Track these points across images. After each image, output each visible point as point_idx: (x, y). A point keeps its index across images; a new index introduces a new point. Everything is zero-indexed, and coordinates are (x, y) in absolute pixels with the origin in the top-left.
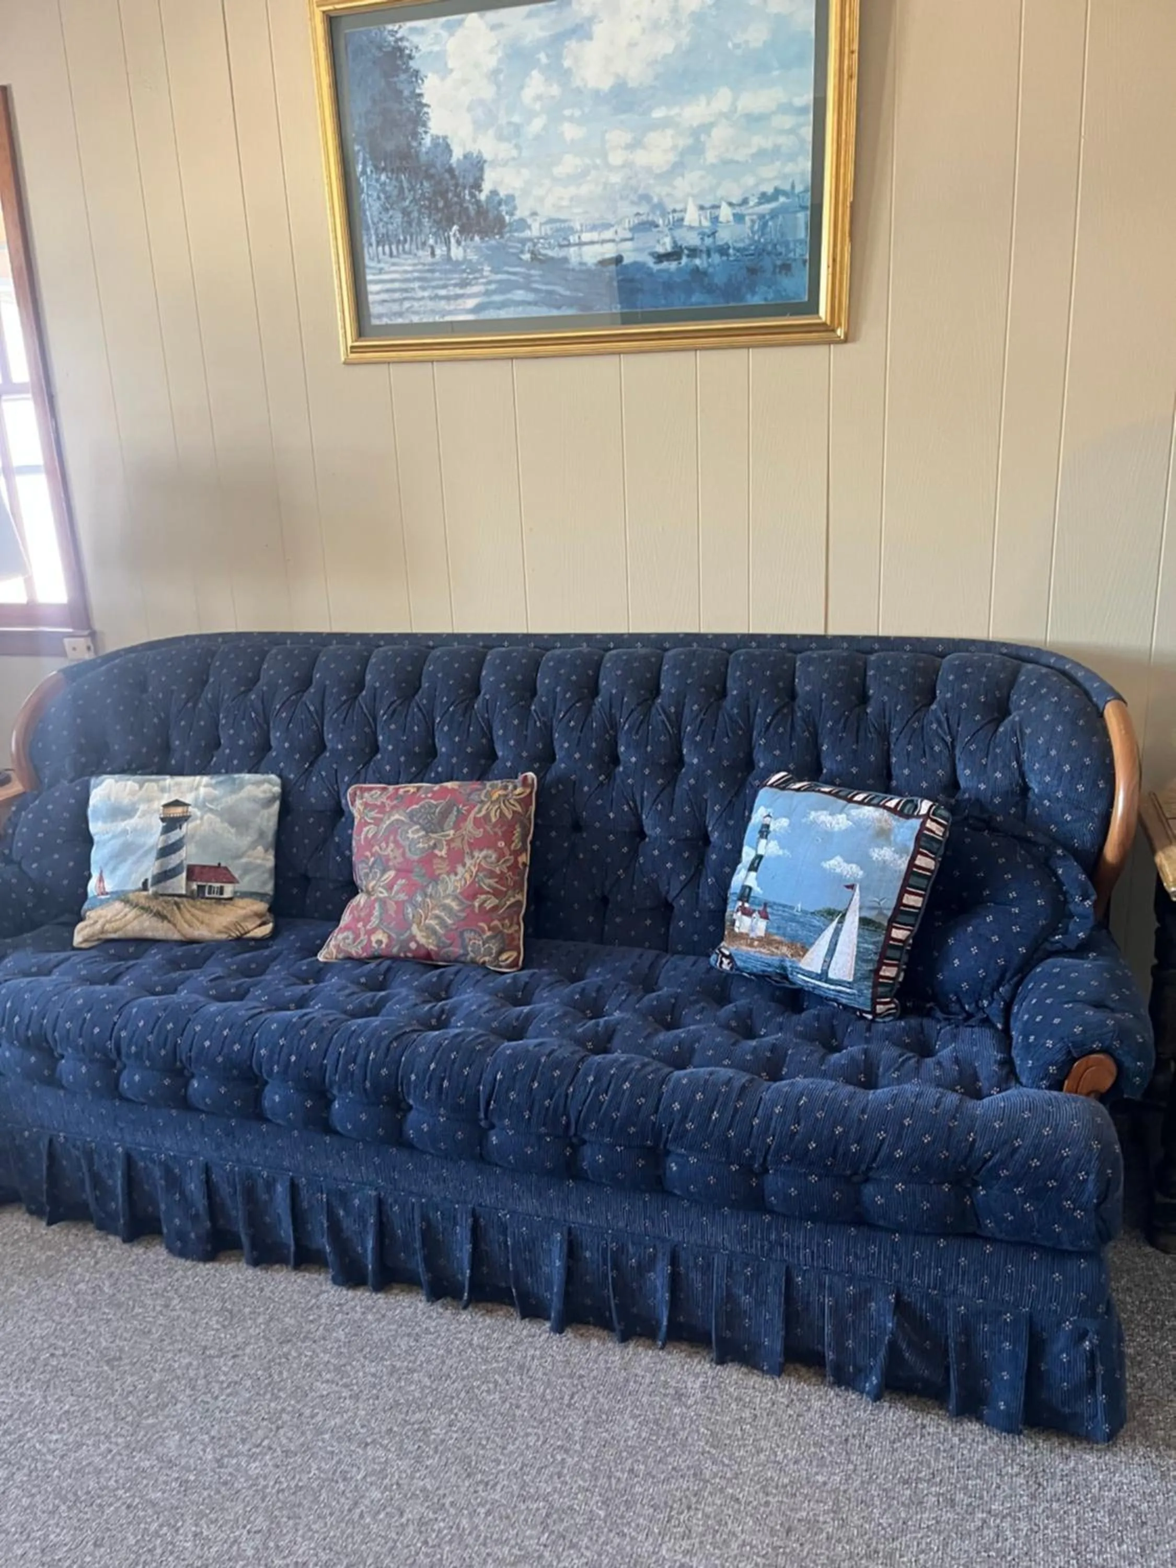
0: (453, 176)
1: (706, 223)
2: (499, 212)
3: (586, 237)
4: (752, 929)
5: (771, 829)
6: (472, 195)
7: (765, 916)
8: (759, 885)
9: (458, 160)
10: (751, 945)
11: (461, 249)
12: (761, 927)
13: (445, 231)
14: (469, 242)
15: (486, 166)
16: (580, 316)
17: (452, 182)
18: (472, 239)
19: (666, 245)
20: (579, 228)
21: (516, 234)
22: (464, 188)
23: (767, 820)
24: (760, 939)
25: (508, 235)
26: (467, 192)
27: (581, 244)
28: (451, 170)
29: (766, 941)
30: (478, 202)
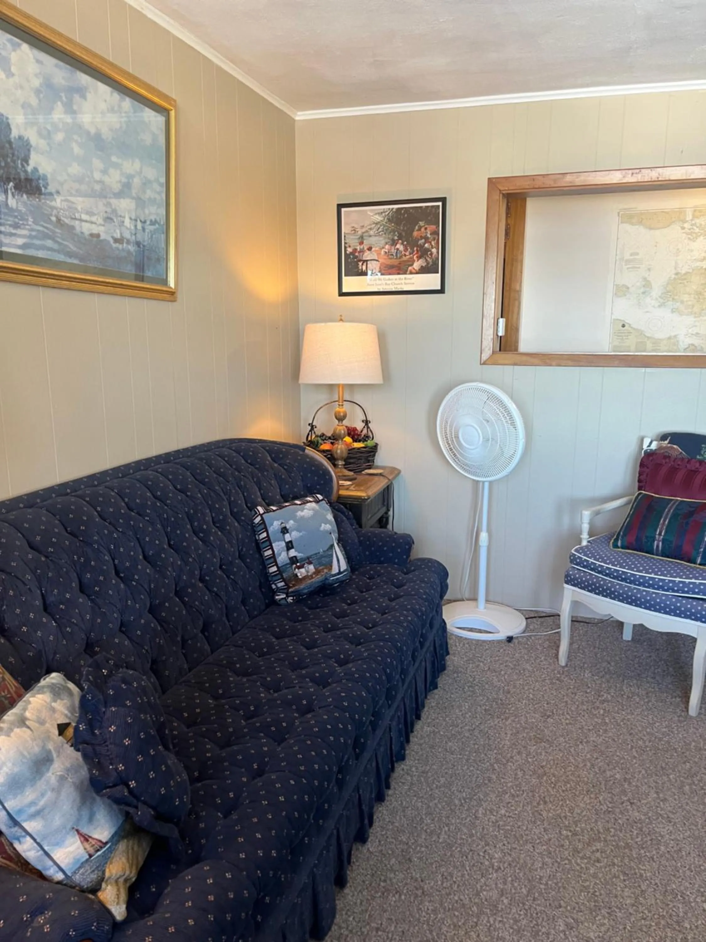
0: (11, 148)
1: (133, 228)
2: (39, 184)
3: (84, 217)
4: (308, 572)
5: (288, 527)
6: (23, 166)
7: (310, 563)
8: (299, 553)
9: (15, 138)
10: (312, 578)
11: (14, 200)
12: (311, 568)
13: (5, 184)
14: (20, 197)
15: (32, 149)
16: (79, 265)
17: (10, 151)
18: (22, 196)
19: (118, 236)
20: (80, 210)
21: (48, 202)
22: (18, 158)
23: (283, 525)
24: (314, 573)
25: (43, 201)
26: (19, 162)
27: (81, 220)
28: (10, 143)
29: (317, 572)
30: (26, 171)
